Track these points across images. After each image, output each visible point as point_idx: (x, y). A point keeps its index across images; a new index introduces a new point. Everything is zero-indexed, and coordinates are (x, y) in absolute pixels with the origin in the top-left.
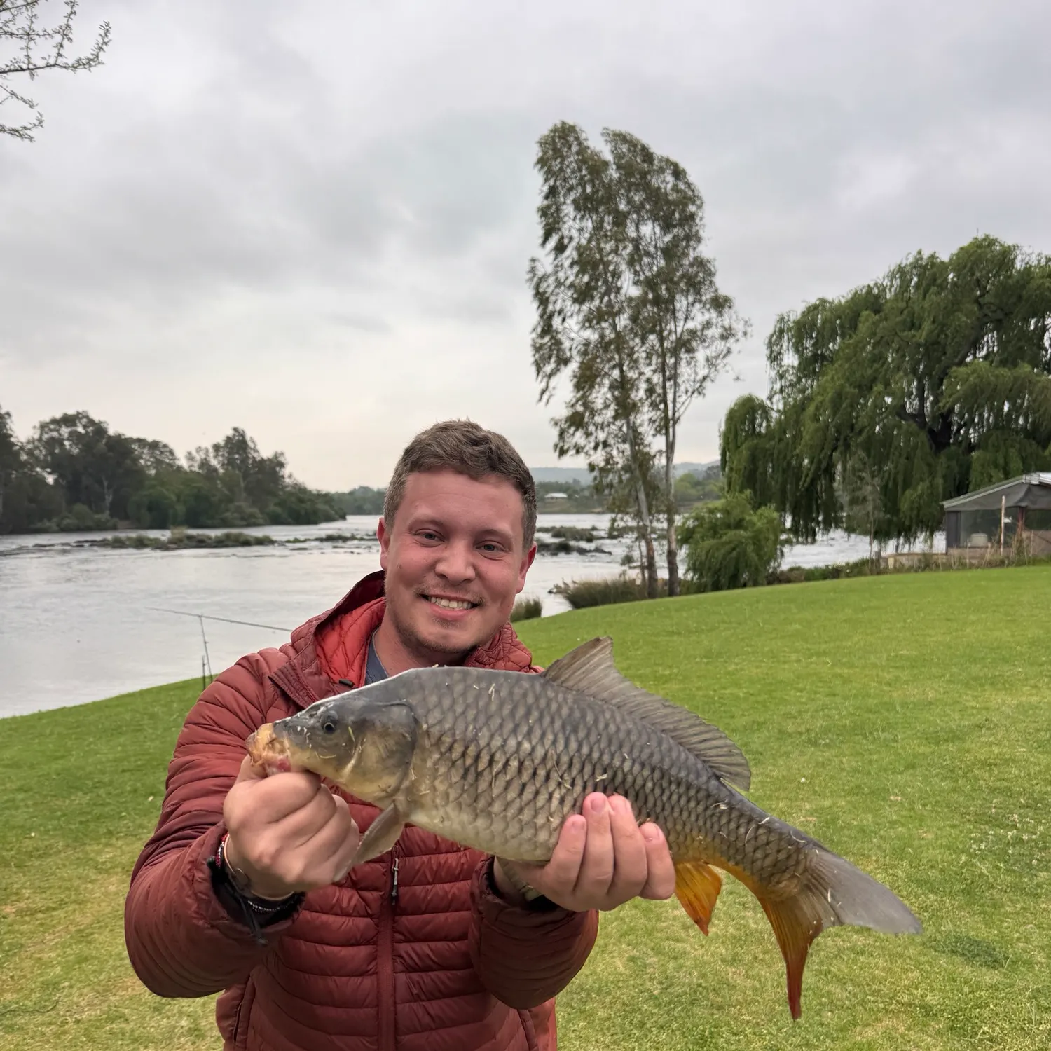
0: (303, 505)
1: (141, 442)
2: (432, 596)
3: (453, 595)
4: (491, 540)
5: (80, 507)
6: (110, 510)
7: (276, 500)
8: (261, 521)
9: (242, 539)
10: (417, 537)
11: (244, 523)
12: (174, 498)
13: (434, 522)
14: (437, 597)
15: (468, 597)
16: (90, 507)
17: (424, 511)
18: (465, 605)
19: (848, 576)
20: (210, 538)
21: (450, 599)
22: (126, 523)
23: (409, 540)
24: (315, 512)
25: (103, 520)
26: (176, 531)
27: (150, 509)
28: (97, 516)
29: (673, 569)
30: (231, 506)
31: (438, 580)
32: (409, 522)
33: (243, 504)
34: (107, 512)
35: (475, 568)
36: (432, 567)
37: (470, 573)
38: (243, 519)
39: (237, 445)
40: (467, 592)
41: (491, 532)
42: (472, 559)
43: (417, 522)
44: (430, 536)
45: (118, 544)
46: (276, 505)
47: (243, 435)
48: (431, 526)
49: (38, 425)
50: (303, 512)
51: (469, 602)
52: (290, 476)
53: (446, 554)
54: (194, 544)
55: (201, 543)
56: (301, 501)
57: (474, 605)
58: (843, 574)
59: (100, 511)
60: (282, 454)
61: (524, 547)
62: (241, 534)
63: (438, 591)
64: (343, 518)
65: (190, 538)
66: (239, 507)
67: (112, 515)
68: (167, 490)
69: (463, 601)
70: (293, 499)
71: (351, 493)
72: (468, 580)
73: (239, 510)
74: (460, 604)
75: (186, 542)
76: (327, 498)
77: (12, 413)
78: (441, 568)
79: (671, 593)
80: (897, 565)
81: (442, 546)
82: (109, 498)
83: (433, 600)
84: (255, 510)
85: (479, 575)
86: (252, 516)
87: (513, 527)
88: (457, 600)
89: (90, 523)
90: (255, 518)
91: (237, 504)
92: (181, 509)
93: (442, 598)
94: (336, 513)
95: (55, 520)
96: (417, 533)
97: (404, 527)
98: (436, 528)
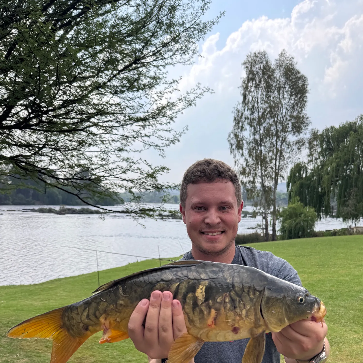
2: (205, 232)
3: (213, 230)
4: (224, 205)
9: (90, 211)
14: (208, 232)
15: (220, 230)
19: (339, 235)
21: (212, 232)
25: (30, 200)
26: (62, 207)
28: (27, 199)
29: (274, 230)
31: (206, 226)
32: (191, 204)
34: (31, 198)
35: (220, 218)
36: (203, 221)
37: (219, 220)
40: (218, 228)
41: (224, 202)
43: (194, 204)
45: (42, 211)
51: (220, 231)
53: (208, 214)
54: (71, 212)
55: (74, 212)
57: (222, 232)
58: (337, 234)
59: (28, 197)
62: (88, 209)
63: (207, 230)
65: (69, 209)
67: (33, 199)
69: (218, 232)
72: (218, 224)
75: (67, 211)
78: (207, 221)
79: (273, 240)
80: (357, 231)
81: (205, 212)
85: (222, 220)
88: (215, 232)
89: (24, 202)
92: (61, 197)
96: (195, 208)
97: (190, 208)
98: (202, 205)
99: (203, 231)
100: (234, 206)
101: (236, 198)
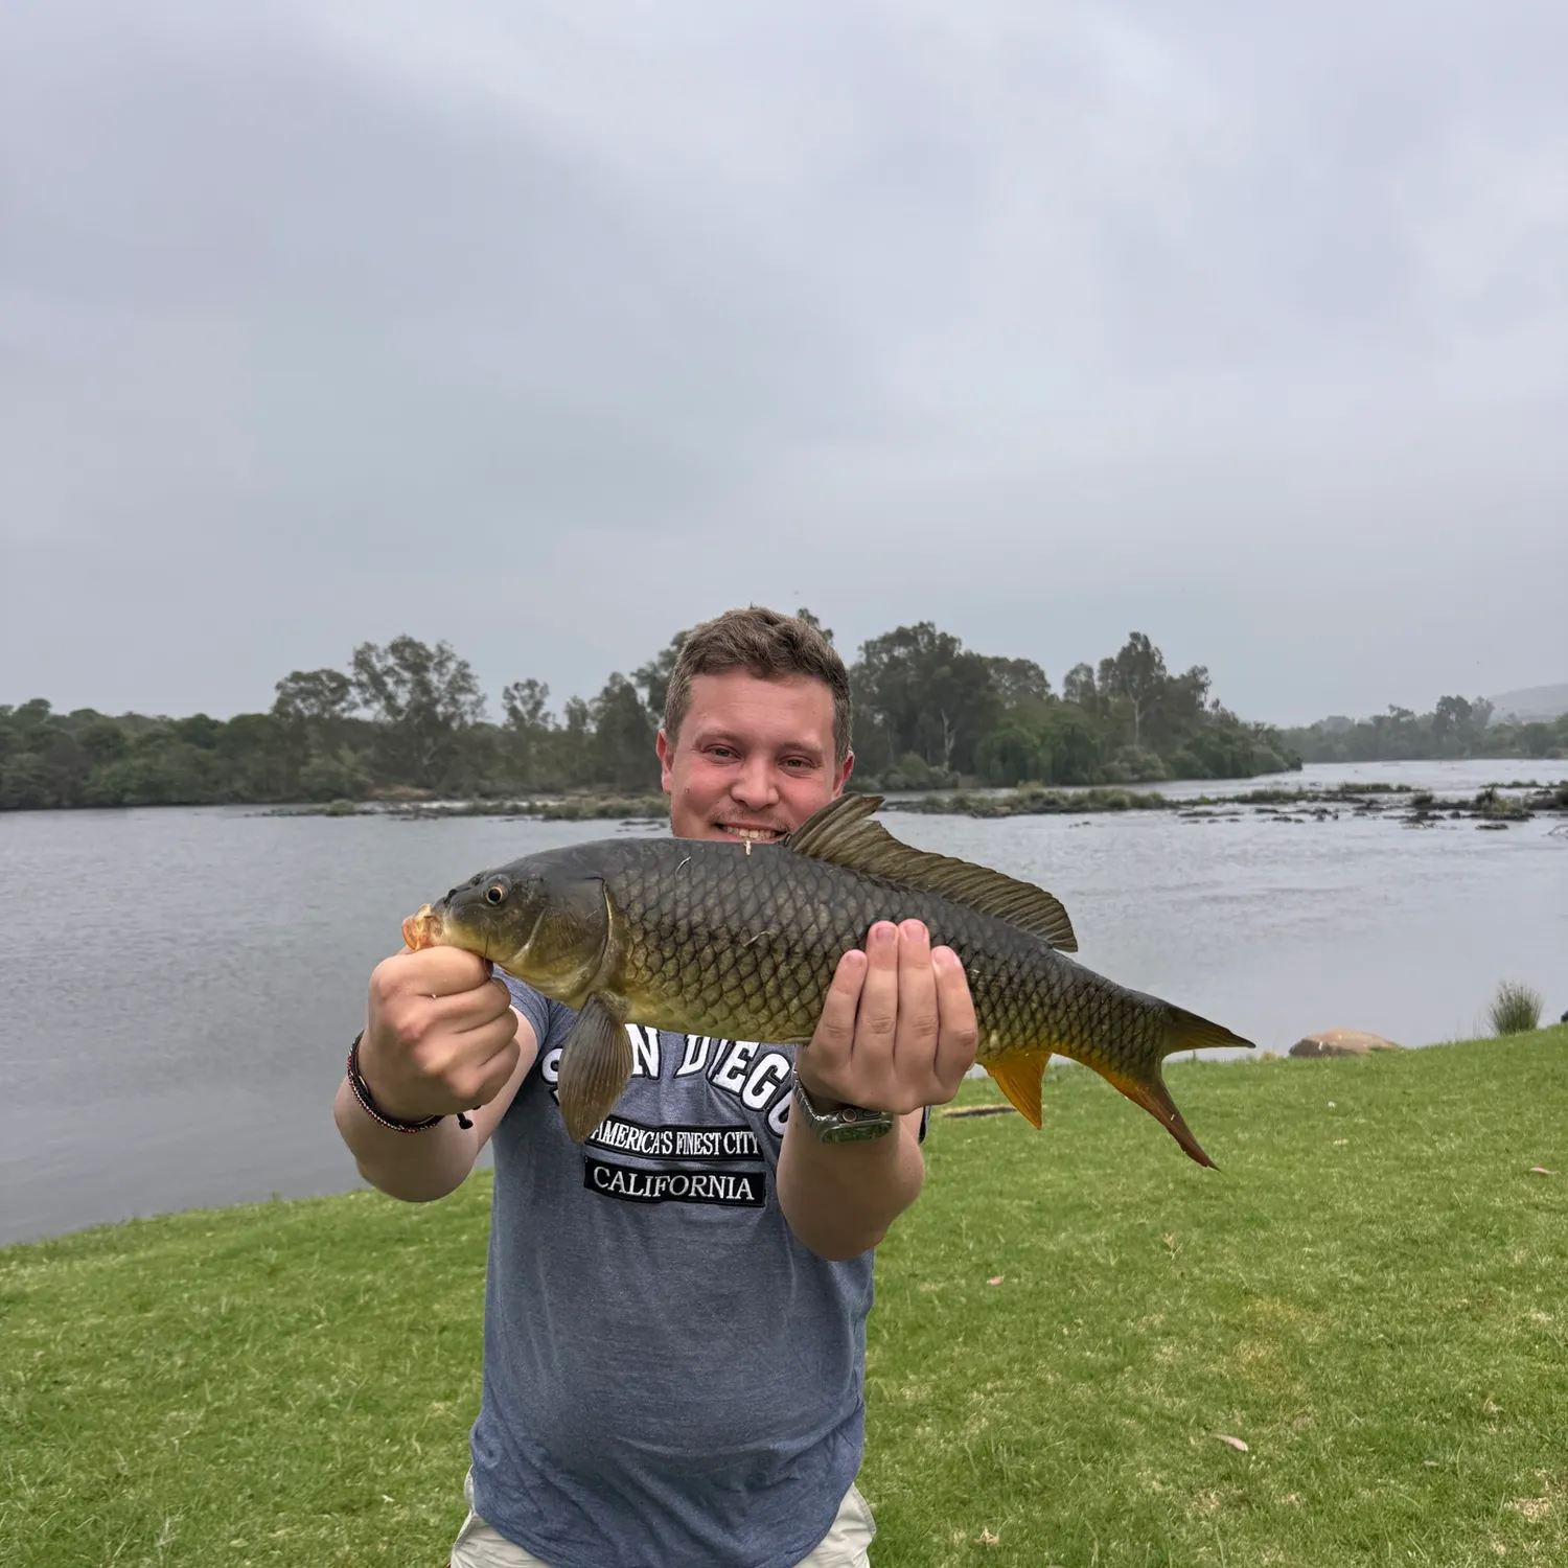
0: (1229, 747)
1: (999, 663)
2: (727, 825)
3: (753, 822)
4: (795, 754)
5: (913, 757)
6: (950, 760)
7: (1188, 741)
8: (1162, 773)
10: (706, 755)
11: (1136, 777)
12: (1037, 741)
13: (727, 736)
14: (735, 826)
15: (772, 825)
16: (925, 757)
17: (713, 724)
18: (768, 834)
20: (1065, 798)
21: (750, 828)
22: (970, 779)
23: (697, 758)
24: (1249, 757)
25: (942, 774)
27: (1003, 759)
28: (933, 770)
30: (1120, 752)
31: (735, 806)
32: (697, 736)
33: (1136, 747)
34: (947, 763)
35: (778, 789)
36: (728, 790)
37: (773, 796)
38: (1134, 771)
39: (1138, 659)
40: (770, 818)
41: (796, 746)
42: (773, 779)
43: (705, 736)
44: (720, 752)
46: (1187, 748)
47: (1147, 644)
48: (723, 741)
49: (863, 645)
50: (1228, 758)
51: (773, 831)
52: (1216, 704)
53: (743, 774)
56: (1226, 740)
57: (779, 834)
59: (937, 762)
60: (1205, 670)
61: (837, 759)
63: (734, 819)
64: (1296, 766)
66: (1132, 753)
67: (952, 768)
68: (1029, 730)
69: (766, 830)
70: (1215, 738)
71: (1314, 728)
72: (770, 806)
73: (1130, 757)
74: (762, 833)
76: (1272, 736)
77: (834, 631)
78: (738, 791)
81: (738, 765)
82: (950, 745)
83: (730, 829)
84: (1153, 757)
85: (783, 797)
86: (1149, 765)
87: (822, 738)
88: (759, 829)
89: (924, 779)
90: (1153, 768)
91: (1129, 748)
92: (1045, 757)
93: (740, 827)
94: (1286, 759)
95: (879, 776)
96: (707, 750)
97: (690, 744)
98: (729, 743)
99: (721, 821)
100: (825, 762)
101: (832, 741)
